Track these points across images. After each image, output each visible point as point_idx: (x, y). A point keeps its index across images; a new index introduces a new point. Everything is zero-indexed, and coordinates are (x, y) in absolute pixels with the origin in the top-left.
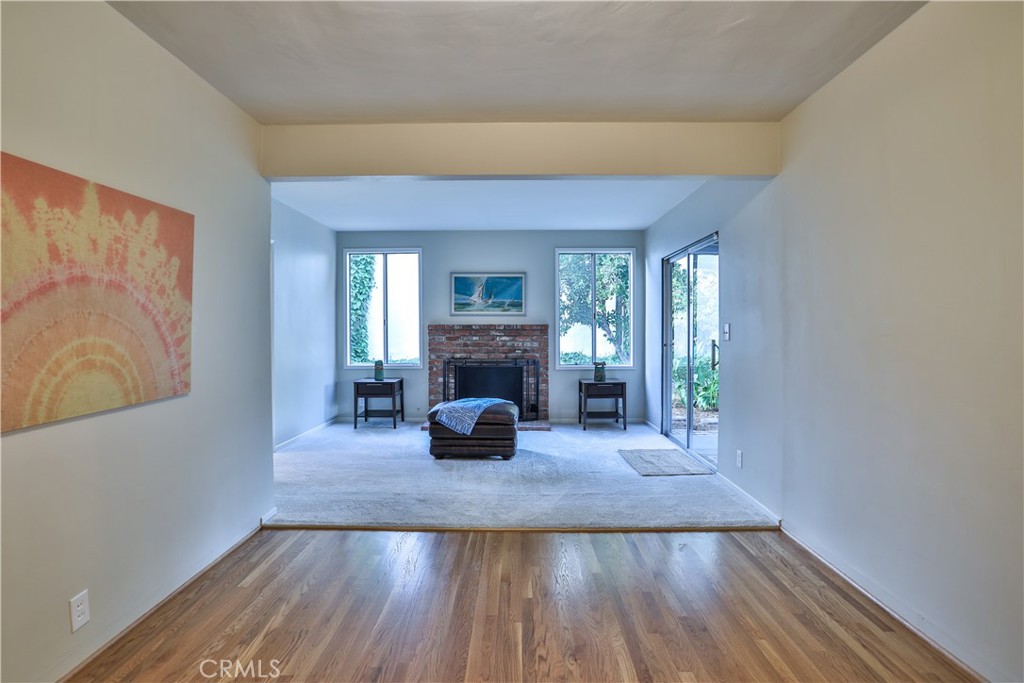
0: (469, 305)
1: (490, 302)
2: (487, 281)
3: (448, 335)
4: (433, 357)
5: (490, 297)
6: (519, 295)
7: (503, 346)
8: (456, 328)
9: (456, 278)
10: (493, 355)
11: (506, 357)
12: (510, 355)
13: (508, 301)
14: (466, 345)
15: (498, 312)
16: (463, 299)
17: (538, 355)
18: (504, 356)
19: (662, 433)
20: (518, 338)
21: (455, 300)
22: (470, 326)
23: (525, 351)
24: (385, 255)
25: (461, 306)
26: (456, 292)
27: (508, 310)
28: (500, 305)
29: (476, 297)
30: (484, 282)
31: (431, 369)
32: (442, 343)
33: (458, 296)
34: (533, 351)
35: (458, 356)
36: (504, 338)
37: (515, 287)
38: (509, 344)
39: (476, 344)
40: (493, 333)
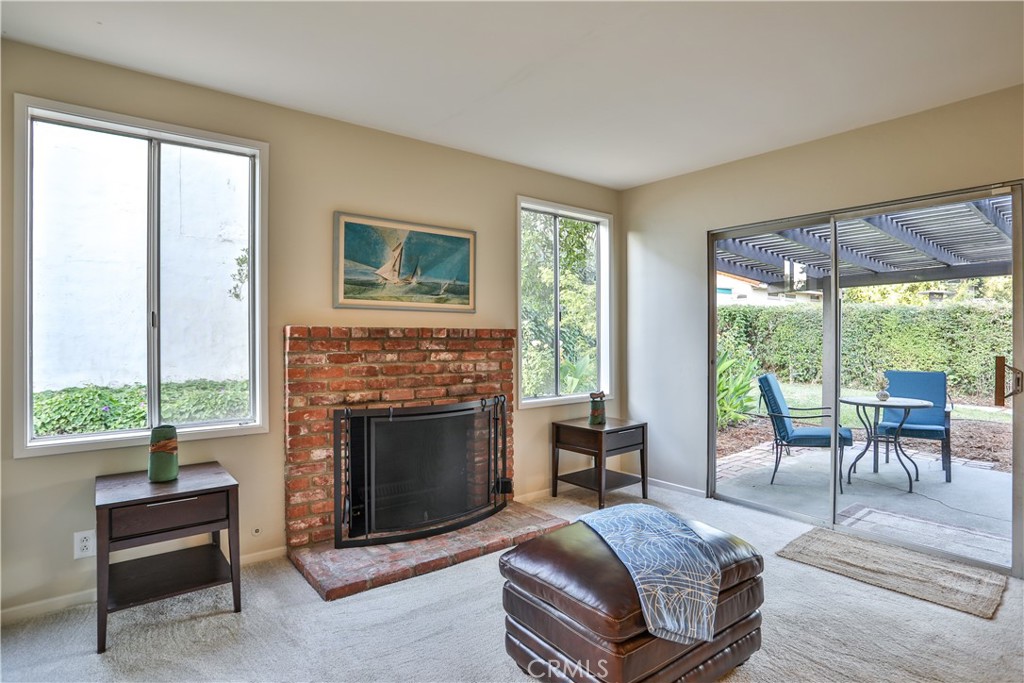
0: (372, 285)
1: (414, 281)
2: (409, 239)
3: (335, 351)
4: (299, 403)
5: (414, 273)
6: (464, 272)
7: (441, 372)
8: (356, 335)
9: (347, 225)
10: (424, 392)
11: (448, 394)
12: (454, 388)
13: (445, 283)
14: (372, 372)
15: (428, 302)
16: (363, 272)
17: (498, 386)
18: (443, 390)
19: (707, 497)
20: (468, 356)
21: (345, 273)
22: (384, 331)
23: (479, 379)
24: (154, 143)
25: (358, 287)
26: (346, 257)
27: (445, 301)
28: (432, 290)
29: (387, 270)
30: (403, 240)
31: (294, 431)
32: (320, 370)
33: (351, 264)
34: (489, 377)
35: (356, 396)
36: (444, 356)
37: (457, 257)
38: (452, 366)
39: (393, 370)
40: (426, 345)
